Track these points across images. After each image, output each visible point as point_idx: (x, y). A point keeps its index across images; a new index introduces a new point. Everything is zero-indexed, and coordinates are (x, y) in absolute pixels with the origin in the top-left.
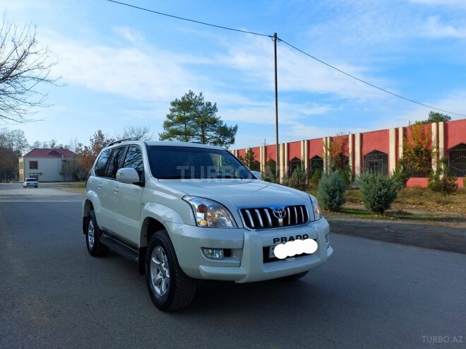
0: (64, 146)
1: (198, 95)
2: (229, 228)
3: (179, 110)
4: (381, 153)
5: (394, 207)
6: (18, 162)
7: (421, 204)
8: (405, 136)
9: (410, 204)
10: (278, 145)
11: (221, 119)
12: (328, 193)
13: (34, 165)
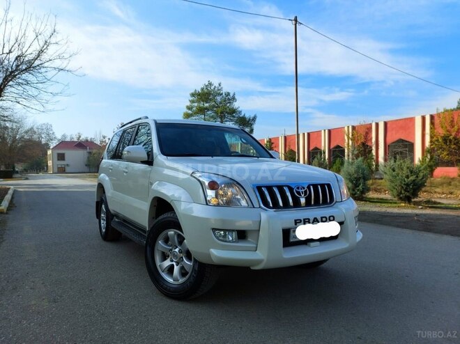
0: (89, 139)
1: (217, 85)
2: (244, 207)
3: (198, 101)
4: (407, 141)
5: (423, 196)
6: (47, 154)
7: (451, 193)
8: (432, 123)
9: (439, 194)
10: (298, 135)
11: (240, 109)
12: (351, 181)
13: (61, 157)
